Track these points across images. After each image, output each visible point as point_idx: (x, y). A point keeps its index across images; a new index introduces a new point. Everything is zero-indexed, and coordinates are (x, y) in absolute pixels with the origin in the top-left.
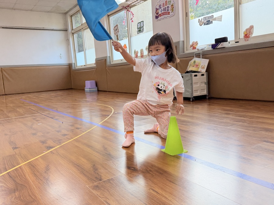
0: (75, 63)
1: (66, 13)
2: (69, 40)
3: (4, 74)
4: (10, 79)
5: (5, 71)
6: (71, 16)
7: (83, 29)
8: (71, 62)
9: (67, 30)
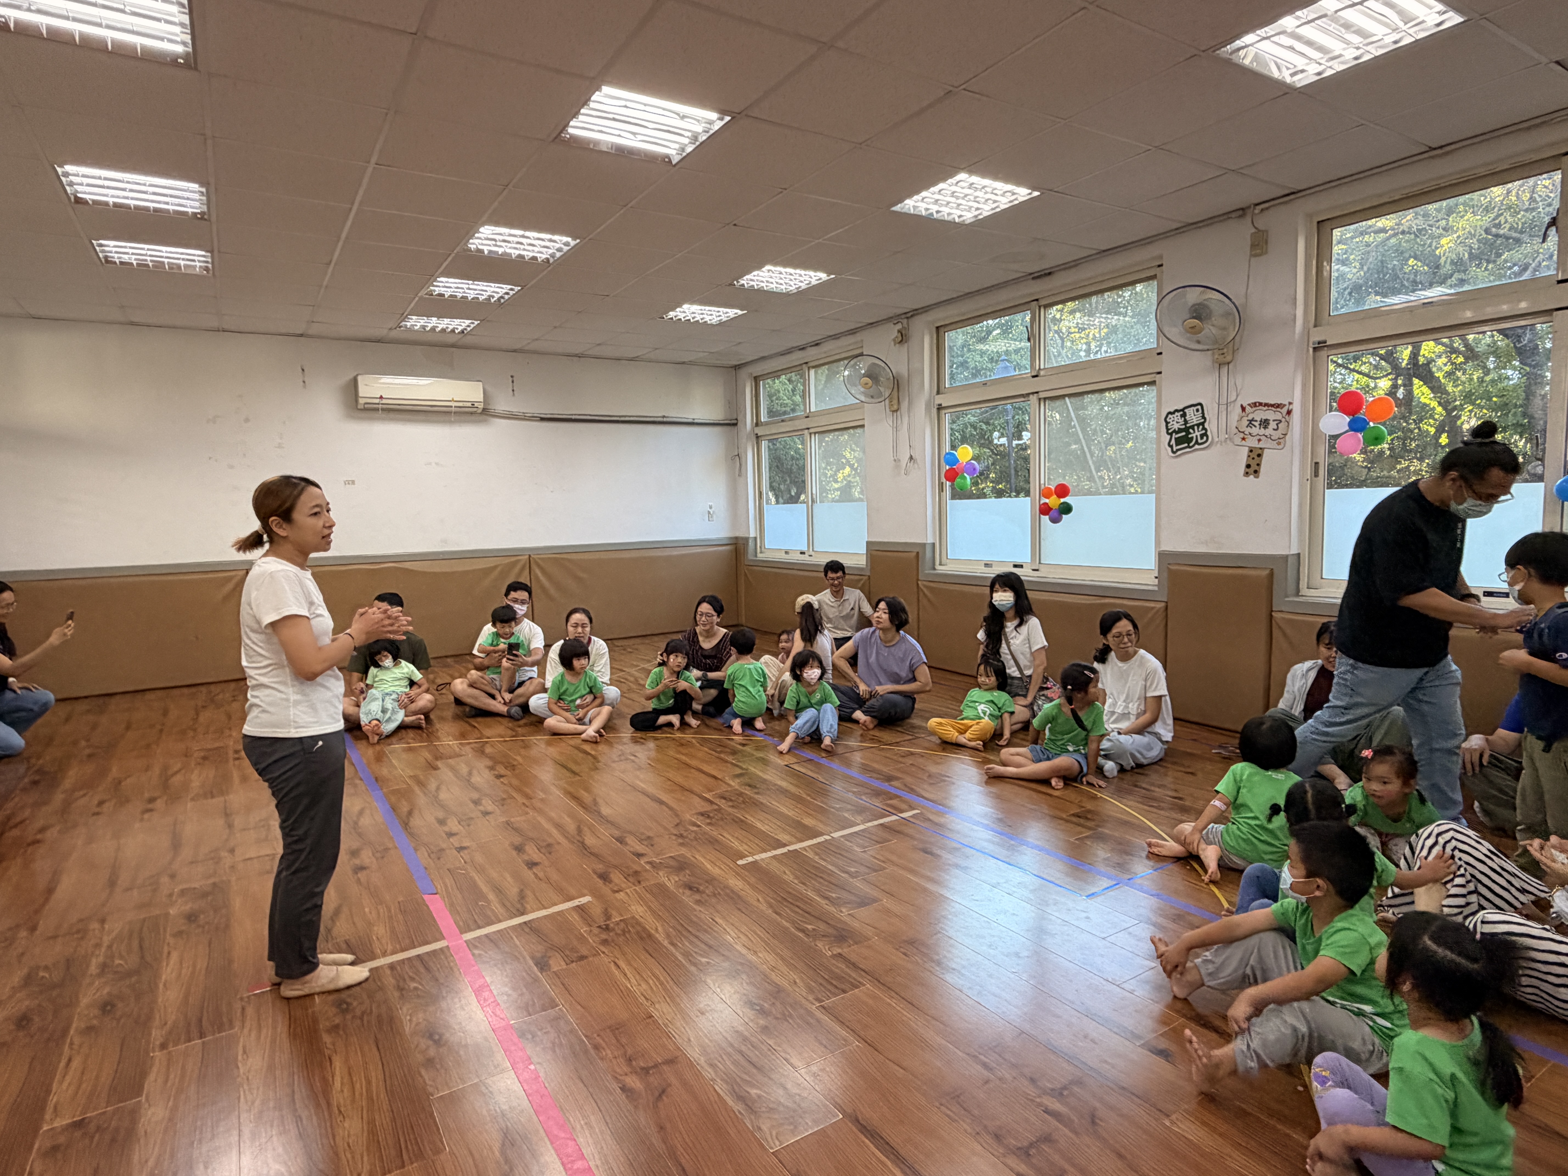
0: (755, 538)
1: (737, 367)
2: (743, 460)
3: (537, 578)
4: (552, 591)
5: (539, 566)
6: (756, 379)
7: (812, 430)
8: (740, 534)
9: (735, 425)
